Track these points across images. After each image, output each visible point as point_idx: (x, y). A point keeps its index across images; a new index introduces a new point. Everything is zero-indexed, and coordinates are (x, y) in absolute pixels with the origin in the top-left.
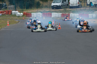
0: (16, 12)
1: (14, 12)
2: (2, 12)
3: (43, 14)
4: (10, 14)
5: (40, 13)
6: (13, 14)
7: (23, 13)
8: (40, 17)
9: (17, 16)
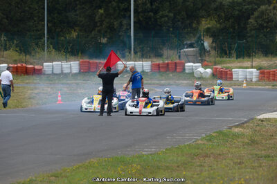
0: (196, 66)
1: (189, 66)
2: (159, 64)
3: (261, 73)
4: (180, 72)
5: (254, 70)
6: (187, 71)
7: (212, 69)
8: (253, 80)
9: (195, 75)
